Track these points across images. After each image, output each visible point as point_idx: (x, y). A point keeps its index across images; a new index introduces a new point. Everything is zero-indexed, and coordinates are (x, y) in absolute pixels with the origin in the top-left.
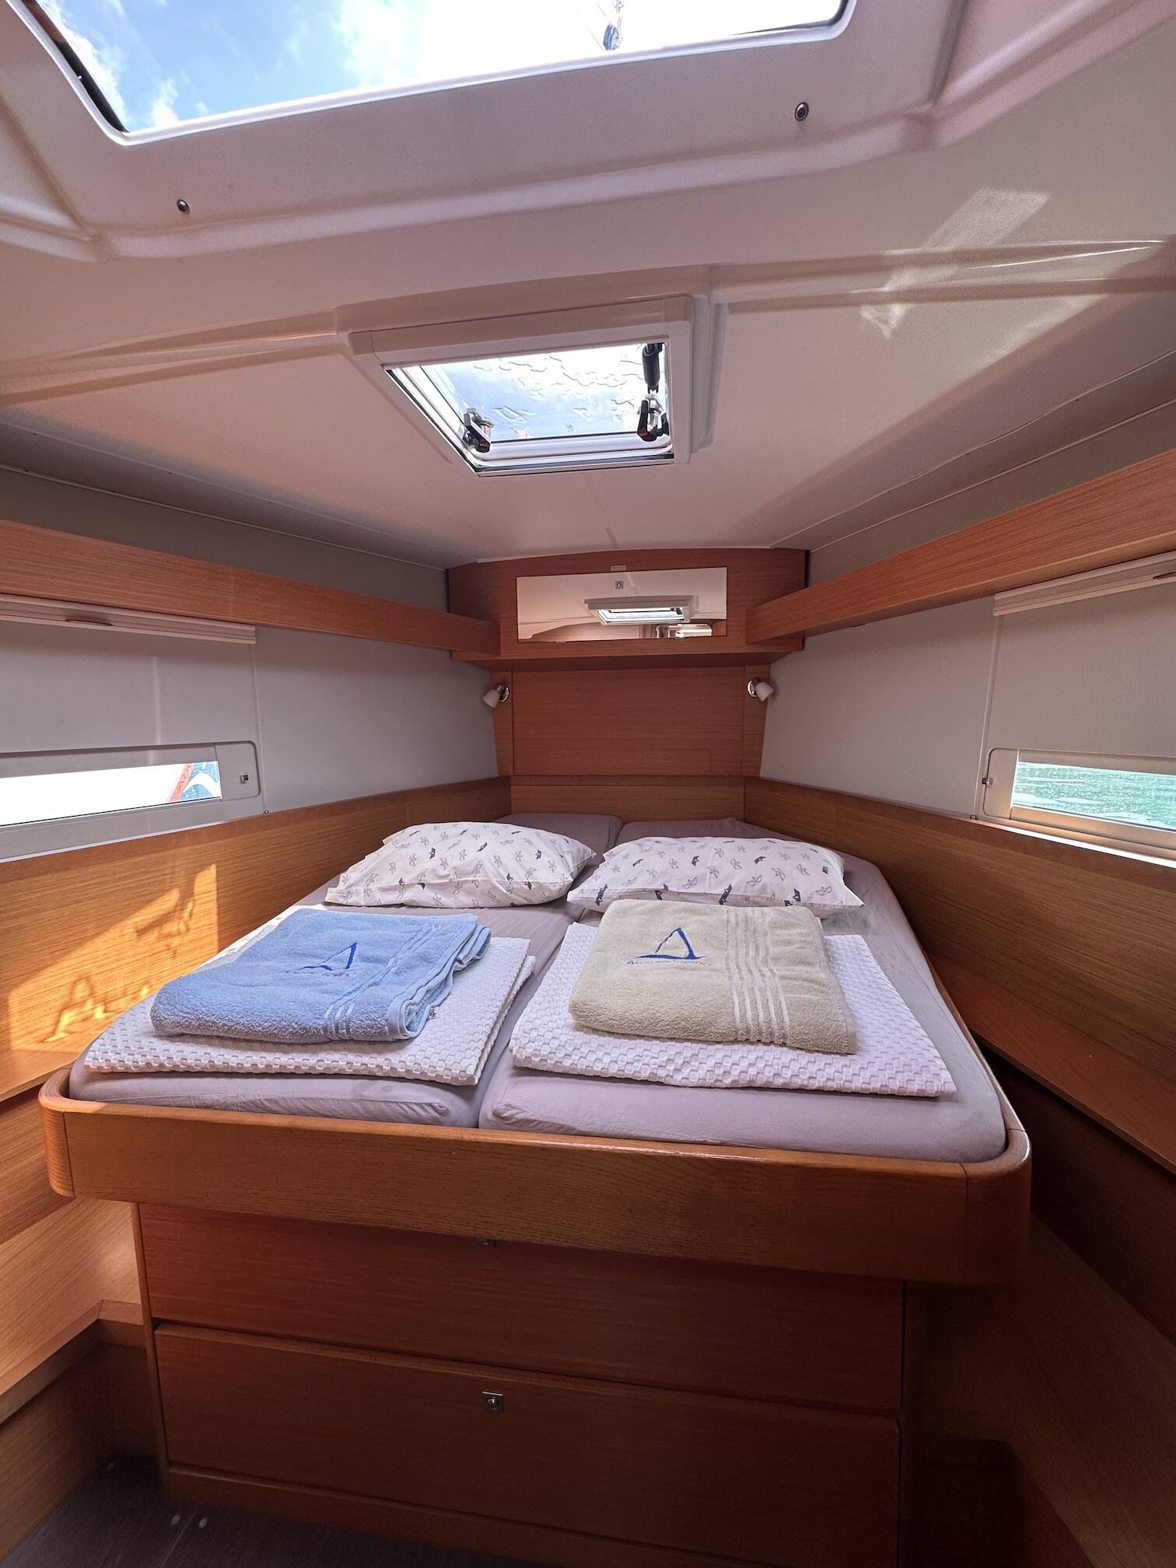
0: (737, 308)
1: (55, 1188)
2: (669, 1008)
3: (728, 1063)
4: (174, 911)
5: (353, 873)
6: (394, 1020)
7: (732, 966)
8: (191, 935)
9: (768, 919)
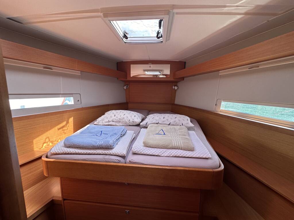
0: (177, 13)
1: (45, 175)
2: (161, 143)
3: (172, 152)
4: (65, 125)
5: (99, 119)
6: (111, 144)
7: (172, 135)
8: (68, 130)
9: (178, 128)
